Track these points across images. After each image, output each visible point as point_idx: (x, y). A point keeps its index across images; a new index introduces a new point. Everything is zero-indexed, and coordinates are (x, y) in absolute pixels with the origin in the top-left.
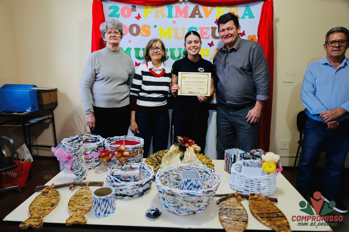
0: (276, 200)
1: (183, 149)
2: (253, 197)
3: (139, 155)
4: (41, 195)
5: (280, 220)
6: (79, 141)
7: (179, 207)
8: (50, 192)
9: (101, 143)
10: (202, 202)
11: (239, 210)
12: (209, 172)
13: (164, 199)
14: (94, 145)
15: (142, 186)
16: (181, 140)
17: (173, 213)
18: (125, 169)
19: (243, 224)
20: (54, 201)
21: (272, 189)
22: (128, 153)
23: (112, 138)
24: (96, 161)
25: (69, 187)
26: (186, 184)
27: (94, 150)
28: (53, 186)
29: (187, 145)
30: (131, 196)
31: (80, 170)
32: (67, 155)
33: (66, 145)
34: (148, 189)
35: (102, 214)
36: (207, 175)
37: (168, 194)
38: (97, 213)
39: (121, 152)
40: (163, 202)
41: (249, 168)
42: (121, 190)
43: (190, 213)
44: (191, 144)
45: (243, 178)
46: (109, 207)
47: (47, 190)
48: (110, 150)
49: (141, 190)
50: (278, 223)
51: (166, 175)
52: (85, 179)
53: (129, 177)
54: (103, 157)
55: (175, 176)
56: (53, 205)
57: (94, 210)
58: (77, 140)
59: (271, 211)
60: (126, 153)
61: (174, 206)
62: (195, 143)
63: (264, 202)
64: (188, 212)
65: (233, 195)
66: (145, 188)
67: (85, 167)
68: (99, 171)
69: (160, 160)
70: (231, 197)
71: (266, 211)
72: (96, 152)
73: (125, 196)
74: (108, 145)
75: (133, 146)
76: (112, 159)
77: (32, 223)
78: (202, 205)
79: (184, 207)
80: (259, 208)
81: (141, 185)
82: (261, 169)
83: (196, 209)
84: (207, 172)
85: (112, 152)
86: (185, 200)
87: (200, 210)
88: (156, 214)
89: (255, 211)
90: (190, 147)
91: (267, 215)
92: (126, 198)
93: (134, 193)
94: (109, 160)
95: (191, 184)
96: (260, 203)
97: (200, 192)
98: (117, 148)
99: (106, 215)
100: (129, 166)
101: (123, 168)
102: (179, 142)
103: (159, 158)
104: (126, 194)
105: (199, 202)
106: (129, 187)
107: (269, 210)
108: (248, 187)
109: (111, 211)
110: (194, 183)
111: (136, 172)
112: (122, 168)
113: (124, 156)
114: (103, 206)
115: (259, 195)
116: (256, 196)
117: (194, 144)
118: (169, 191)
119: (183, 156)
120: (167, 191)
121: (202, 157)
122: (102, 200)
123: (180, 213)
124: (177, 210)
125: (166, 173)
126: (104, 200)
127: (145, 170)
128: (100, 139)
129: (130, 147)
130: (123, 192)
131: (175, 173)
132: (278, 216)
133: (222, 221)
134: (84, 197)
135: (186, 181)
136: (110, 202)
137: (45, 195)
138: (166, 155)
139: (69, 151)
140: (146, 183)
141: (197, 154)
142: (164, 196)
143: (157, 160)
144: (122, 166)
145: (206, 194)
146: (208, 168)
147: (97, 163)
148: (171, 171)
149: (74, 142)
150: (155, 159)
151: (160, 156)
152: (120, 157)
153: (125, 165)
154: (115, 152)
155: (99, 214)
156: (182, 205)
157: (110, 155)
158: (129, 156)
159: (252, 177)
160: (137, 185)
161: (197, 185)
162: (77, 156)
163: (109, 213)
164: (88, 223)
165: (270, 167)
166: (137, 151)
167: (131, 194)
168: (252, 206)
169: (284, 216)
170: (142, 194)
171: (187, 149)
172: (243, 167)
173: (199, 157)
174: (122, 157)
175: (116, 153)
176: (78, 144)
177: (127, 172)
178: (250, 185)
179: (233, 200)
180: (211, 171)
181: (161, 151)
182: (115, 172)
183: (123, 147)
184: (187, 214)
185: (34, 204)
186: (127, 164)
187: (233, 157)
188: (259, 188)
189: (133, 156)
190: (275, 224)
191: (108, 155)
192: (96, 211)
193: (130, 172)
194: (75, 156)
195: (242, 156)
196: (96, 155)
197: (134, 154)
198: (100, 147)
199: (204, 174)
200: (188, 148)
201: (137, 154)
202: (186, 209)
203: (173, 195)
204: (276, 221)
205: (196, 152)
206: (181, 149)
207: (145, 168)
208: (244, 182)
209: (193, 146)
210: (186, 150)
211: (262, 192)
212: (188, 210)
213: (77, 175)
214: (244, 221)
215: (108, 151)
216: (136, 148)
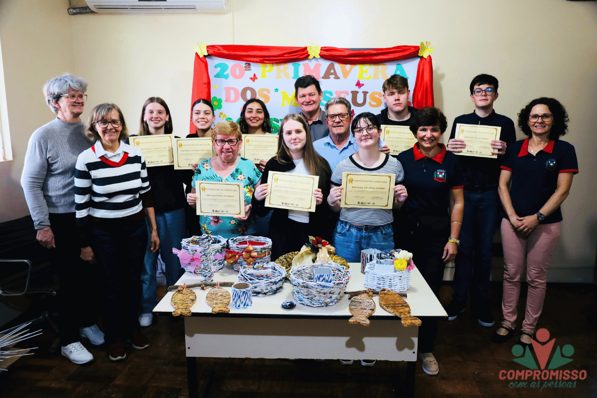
0: (405, 296)
1: (315, 250)
2: (383, 292)
3: (267, 257)
4: (177, 293)
5: (402, 309)
6: (209, 241)
7: (312, 298)
8: (184, 290)
9: (225, 244)
10: (333, 293)
11: (368, 302)
12: (342, 270)
13: (298, 293)
14: (218, 246)
15: (276, 284)
16: (313, 240)
17: (307, 305)
18: (257, 269)
19: (370, 312)
20: (191, 297)
21: (404, 286)
22: (256, 253)
23: (235, 238)
24: (220, 264)
25: (200, 287)
26: (319, 279)
27: (218, 251)
28: (185, 286)
29: (320, 246)
30: (265, 294)
31: (209, 271)
32: (190, 257)
33: (188, 246)
34: (281, 287)
35: (242, 305)
36: (340, 272)
37: (302, 287)
38: (237, 305)
39: (249, 252)
40: (297, 295)
41: (382, 265)
42: (256, 287)
43: (323, 305)
44: (324, 245)
45: (375, 276)
46: (248, 300)
47: (181, 288)
48: (236, 251)
49: (274, 287)
50: (402, 310)
51: (299, 273)
52: (212, 281)
53: (262, 276)
54: (230, 258)
55: (308, 275)
56: (193, 300)
57: (234, 303)
58: (207, 240)
59: (397, 303)
60: (254, 254)
61: (308, 298)
62: (329, 244)
63: (393, 296)
64: (321, 304)
65: (365, 292)
66: (278, 286)
67: (213, 268)
68: (225, 274)
69: (290, 262)
70: (363, 293)
71: (392, 303)
72: (220, 253)
73: (258, 293)
74: (233, 246)
75: (262, 246)
76: (239, 260)
77: (183, 312)
78: (334, 296)
79: (317, 298)
80: (386, 300)
81: (275, 282)
82: (393, 266)
83: (328, 300)
84: (340, 271)
85: (238, 253)
86: (318, 292)
87: (332, 302)
88: (291, 306)
89: (383, 303)
90: (323, 248)
91: (393, 306)
92: (260, 295)
93: (268, 291)
94: (235, 262)
95: (324, 279)
96: (389, 296)
97: (331, 284)
98: (245, 249)
99: (246, 307)
100: (262, 265)
101: (255, 267)
102: (311, 242)
103: (288, 260)
104: (260, 291)
105: (330, 293)
106: (262, 285)
107: (395, 302)
108: (380, 284)
109: (249, 303)
110: (327, 278)
111: (269, 271)
112: (253, 267)
113: (253, 257)
114: (242, 298)
115: (389, 291)
116: (385, 292)
117: (327, 245)
118: (303, 283)
119: (316, 258)
120: (301, 284)
121: (336, 258)
122: (242, 292)
123: (313, 304)
124: (311, 302)
125: (299, 271)
126: (244, 292)
127: (276, 270)
128: (221, 240)
129: (258, 247)
130: (258, 290)
131: (307, 271)
132: (403, 306)
133: (351, 310)
134: (219, 295)
135: (319, 276)
136: (249, 295)
137: (181, 293)
138: (296, 257)
139: (191, 253)
140: (279, 281)
141: (331, 256)
142: (299, 289)
143: (286, 262)
144: (254, 265)
145: (337, 286)
146: (341, 266)
147: (220, 266)
148: (304, 269)
149: (204, 241)
150: (285, 260)
151: (290, 258)
152: (248, 257)
153: (257, 264)
154: (242, 252)
155: (239, 306)
156: (315, 296)
157: (237, 256)
158: (257, 257)
159: (384, 274)
160: (271, 282)
161: (329, 280)
162: (207, 256)
163: (247, 305)
164: (230, 312)
165: (402, 264)
166: (265, 252)
167: (265, 291)
168: (381, 299)
169: (408, 306)
170: (275, 292)
171: (320, 250)
172: (376, 264)
173: (333, 258)
174: (250, 258)
175: (244, 253)
176: (207, 244)
177: (260, 271)
178: (381, 282)
179: (364, 295)
180: (343, 268)
181: (290, 253)
182: (247, 270)
183: (251, 248)
184: (320, 305)
185: (173, 300)
186: (258, 263)
187: (369, 257)
188: (391, 285)
189: (261, 258)
190: (397, 311)
191: (236, 256)
192: (236, 303)
193: (262, 271)
194: (204, 256)
195: (379, 256)
196: (221, 257)
197: (263, 255)
198: (223, 248)
199: (336, 272)
200: (321, 248)
201: (265, 256)
202: (319, 300)
203: (307, 287)
204: (399, 309)
205: (330, 253)
206: (313, 250)
207: (276, 268)
208: (376, 279)
209: (326, 246)
210: (318, 251)
211: (393, 288)
212: (321, 302)
213: (205, 277)
214: (371, 310)
215: (233, 252)
216: (264, 249)
